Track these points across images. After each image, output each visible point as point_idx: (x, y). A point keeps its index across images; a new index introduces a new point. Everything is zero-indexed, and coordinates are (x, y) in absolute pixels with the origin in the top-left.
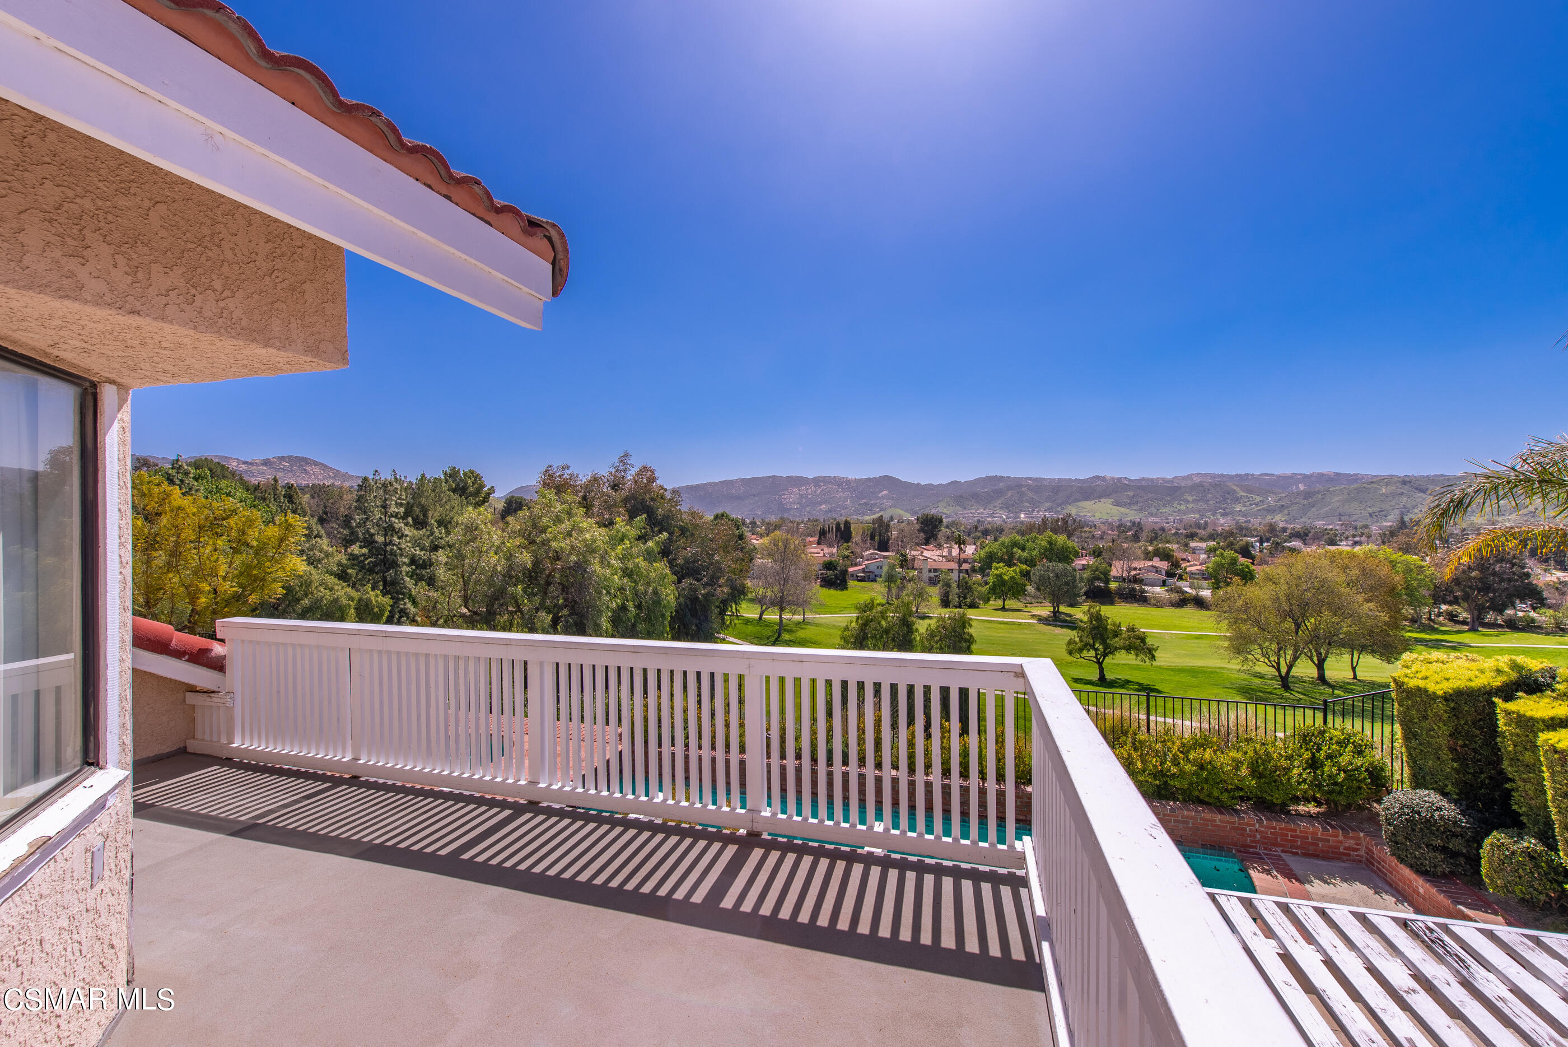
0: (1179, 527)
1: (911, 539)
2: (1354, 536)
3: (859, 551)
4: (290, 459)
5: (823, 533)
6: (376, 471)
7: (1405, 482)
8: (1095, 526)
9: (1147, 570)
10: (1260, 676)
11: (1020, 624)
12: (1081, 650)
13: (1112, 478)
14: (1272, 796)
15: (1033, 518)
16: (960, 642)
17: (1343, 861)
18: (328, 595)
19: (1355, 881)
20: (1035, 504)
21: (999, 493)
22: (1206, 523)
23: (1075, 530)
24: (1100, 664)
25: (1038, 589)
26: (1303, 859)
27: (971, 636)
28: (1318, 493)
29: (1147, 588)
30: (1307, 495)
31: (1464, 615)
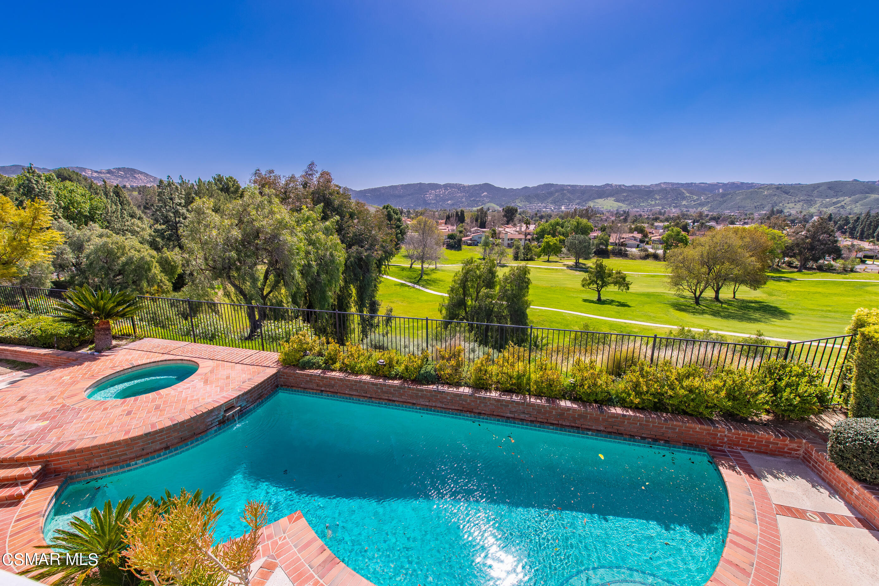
0: (649, 214)
1: (499, 221)
2: (745, 219)
3: (469, 228)
4: (124, 169)
5: (448, 218)
6: (169, 177)
7: (778, 188)
8: (603, 214)
9: (630, 239)
10: (684, 297)
11: (557, 269)
12: (589, 284)
13: (616, 185)
14: (740, 411)
15: (568, 209)
16: (522, 283)
17: (785, 457)
18: (137, 255)
19: (797, 475)
20: (570, 201)
21: (551, 194)
22: (665, 212)
23: (592, 216)
24: (599, 292)
25: (569, 250)
26: (756, 455)
27: (529, 279)
28: (729, 194)
29: (628, 249)
30: (723, 195)
31: (797, 263)
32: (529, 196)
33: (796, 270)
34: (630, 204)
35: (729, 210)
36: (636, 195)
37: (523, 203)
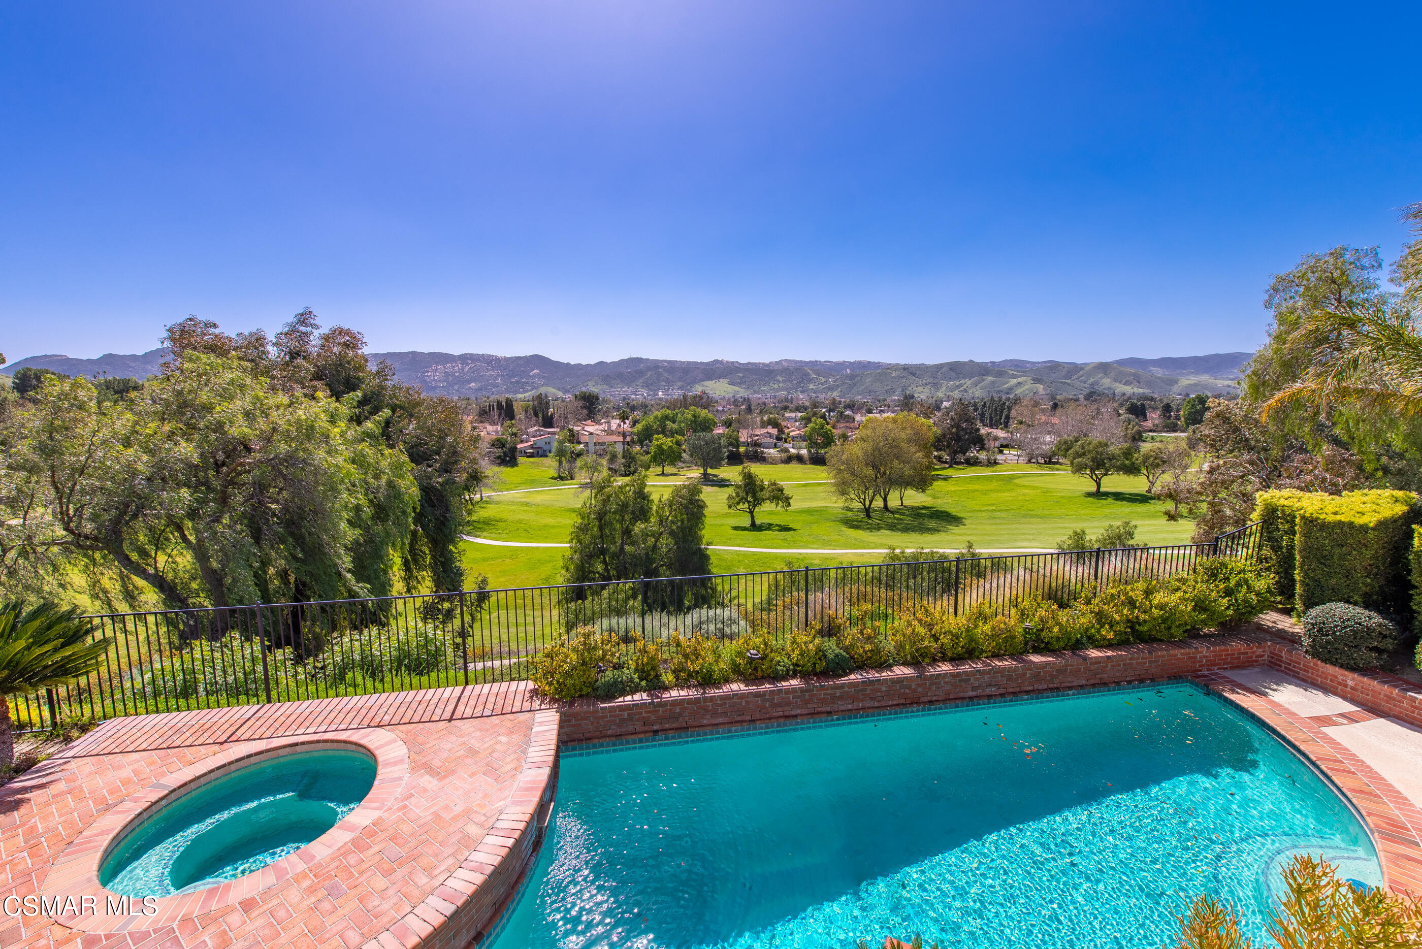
0: (775, 401)
1: (573, 415)
2: (880, 407)
3: (524, 428)
5: (485, 412)
7: (906, 368)
8: (719, 402)
9: (764, 436)
10: (853, 510)
12: (738, 503)
13: (728, 362)
15: (670, 395)
17: (1254, 667)
19: (1282, 683)
20: (669, 383)
21: (641, 373)
23: (709, 405)
24: (751, 513)
25: (692, 456)
26: (1233, 672)
28: (858, 376)
29: (765, 450)
30: (852, 377)
31: (946, 457)
32: (608, 376)
33: (947, 466)
34: (748, 388)
36: (754, 377)
37: (600, 387)
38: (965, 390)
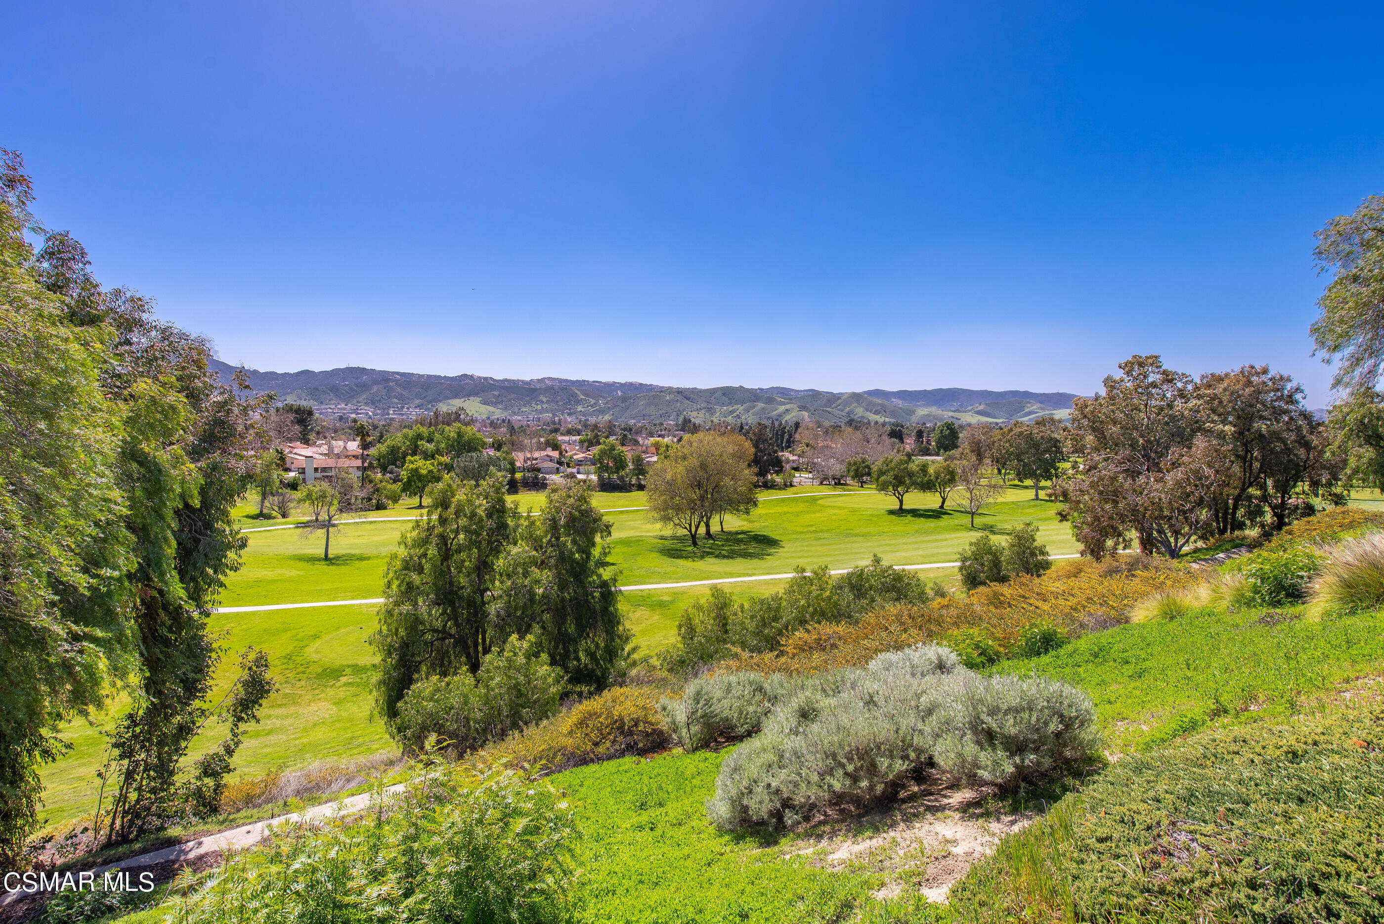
1: (281, 433)
9: (543, 459)
10: (677, 538)
13: (479, 377)
29: (547, 476)
32: (319, 388)
34: (505, 409)
35: (634, 419)
36: (513, 396)
37: (312, 401)
38: (738, 417)
